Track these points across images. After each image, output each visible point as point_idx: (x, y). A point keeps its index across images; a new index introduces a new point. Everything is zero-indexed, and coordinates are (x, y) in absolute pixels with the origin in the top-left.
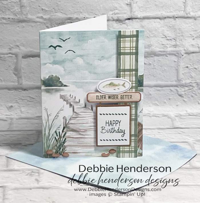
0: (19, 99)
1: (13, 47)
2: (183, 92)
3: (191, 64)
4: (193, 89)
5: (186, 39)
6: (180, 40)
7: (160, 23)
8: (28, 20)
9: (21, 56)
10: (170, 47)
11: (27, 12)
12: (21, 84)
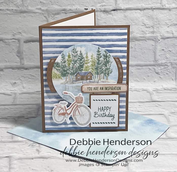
0: (21, 77)
1: (16, 34)
2: (159, 70)
3: (166, 47)
4: (167, 68)
5: (162, 26)
6: (157, 28)
7: (140, 13)
8: (29, 11)
9: (23, 41)
10: (148, 33)
11: (28, 4)
12: (23, 65)
